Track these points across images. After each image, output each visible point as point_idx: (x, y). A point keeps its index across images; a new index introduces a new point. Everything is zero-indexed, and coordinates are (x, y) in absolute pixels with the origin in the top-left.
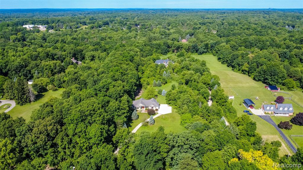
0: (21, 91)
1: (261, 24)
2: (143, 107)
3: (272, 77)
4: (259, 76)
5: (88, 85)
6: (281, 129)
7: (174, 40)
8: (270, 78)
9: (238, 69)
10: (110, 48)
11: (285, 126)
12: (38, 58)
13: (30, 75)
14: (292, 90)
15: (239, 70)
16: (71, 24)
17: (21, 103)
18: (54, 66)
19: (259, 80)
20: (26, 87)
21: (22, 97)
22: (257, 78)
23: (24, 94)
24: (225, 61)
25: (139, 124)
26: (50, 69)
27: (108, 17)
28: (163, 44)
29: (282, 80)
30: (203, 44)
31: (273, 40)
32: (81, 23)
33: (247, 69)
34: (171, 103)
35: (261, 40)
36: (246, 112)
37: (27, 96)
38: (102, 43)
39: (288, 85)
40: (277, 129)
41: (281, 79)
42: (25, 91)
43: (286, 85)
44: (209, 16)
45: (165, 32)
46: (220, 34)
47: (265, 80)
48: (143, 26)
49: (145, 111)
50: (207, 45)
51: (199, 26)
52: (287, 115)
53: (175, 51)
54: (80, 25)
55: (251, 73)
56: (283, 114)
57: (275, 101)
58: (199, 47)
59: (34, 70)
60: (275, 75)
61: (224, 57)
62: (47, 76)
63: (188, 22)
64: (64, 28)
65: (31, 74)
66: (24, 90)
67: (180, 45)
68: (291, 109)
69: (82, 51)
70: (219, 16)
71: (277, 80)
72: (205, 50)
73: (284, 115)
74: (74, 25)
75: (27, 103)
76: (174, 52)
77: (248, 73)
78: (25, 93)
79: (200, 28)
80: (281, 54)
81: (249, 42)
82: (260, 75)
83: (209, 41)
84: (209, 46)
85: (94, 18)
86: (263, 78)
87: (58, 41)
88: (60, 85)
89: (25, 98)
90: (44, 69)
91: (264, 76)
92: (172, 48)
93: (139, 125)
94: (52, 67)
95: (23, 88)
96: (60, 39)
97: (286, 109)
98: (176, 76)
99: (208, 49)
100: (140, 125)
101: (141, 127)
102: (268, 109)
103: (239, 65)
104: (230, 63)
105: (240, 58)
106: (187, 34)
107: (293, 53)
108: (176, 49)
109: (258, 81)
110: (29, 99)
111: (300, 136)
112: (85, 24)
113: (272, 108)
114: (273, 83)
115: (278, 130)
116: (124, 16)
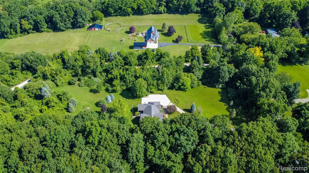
33: (31, 27)
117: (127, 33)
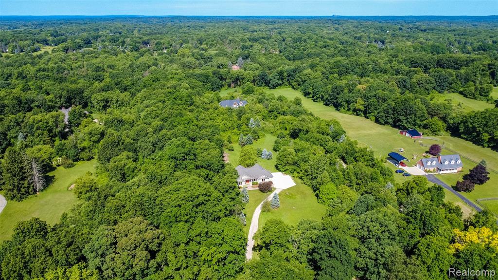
0: (18, 174)
1: (339, 39)
2: (248, 181)
3: (408, 117)
4: (386, 117)
5: (139, 151)
6: (459, 192)
7: (221, 66)
8: (405, 118)
9: (346, 108)
10: (133, 84)
11: (465, 188)
12: (7, 108)
13: (6, 142)
14: (438, 135)
15: (349, 110)
16: (22, 43)
17: (19, 196)
18: (54, 122)
19: (386, 123)
20: (26, 166)
21: (20, 184)
22: (383, 121)
23: (23, 179)
24: (319, 97)
25: (255, 209)
26: (46, 127)
27: (82, 30)
28: (212, 75)
29: (421, 120)
30: (274, 72)
31: (375, 63)
32: (38, 42)
33: (362, 108)
34: (287, 170)
35: (359, 63)
36: (400, 172)
37: (28, 182)
38: (105, 77)
39: (432, 128)
40: (454, 193)
41: (419, 120)
42: (25, 173)
43: (429, 128)
44: (256, 28)
45: (201, 55)
46: (288, 56)
47: (395, 122)
48: (157, 46)
49: (253, 187)
50: (281, 73)
51: (250, 43)
52: (456, 171)
53: (232, 85)
54: (37, 45)
55: (370, 113)
56: (450, 170)
57: (427, 152)
58: (270, 77)
59: (13, 131)
60: (411, 114)
61: (318, 91)
62: (42, 142)
63: (230, 38)
64: (7, 51)
65: (7, 140)
66: (24, 171)
67: (240, 74)
68: (459, 162)
69: (83, 92)
70: (270, 27)
71: (415, 121)
72: (280, 82)
73: (452, 171)
74: (29, 46)
75: (30, 194)
76: (229, 86)
77: (366, 113)
78: (25, 177)
79: (251, 46)
80: (399, 82)
81: (343, 66)
82: (387, 115)
83: (283, 67)
84: (285, 74)
85: (59, 33)
86: (391, 120)
87: (10, 75)
88: (77, 155)
89: (26, 185)
90: (35, 129)
91: (393, 116)
92: (227, 80)
93: (255, 211)
94: (50, 123)
95: (22, 168)
96: (15, 72)
97: (453, 162)
98: (269, 124)
99: (283, 79)
100: (258, 211)
101: (260, 214)
102: (429, 164)
103: (347, 102)
104: (331, 99)
105: (346, 91)
106: (238, 57)
107: (414, 80)
108: (233, 82)
109: (384, 125)
110: (33, 186)
111: (490, 200)
112: (47, 44)
113: (434, 163)
114: (409, 125)
115: (457, 195)
116: (112, 28)
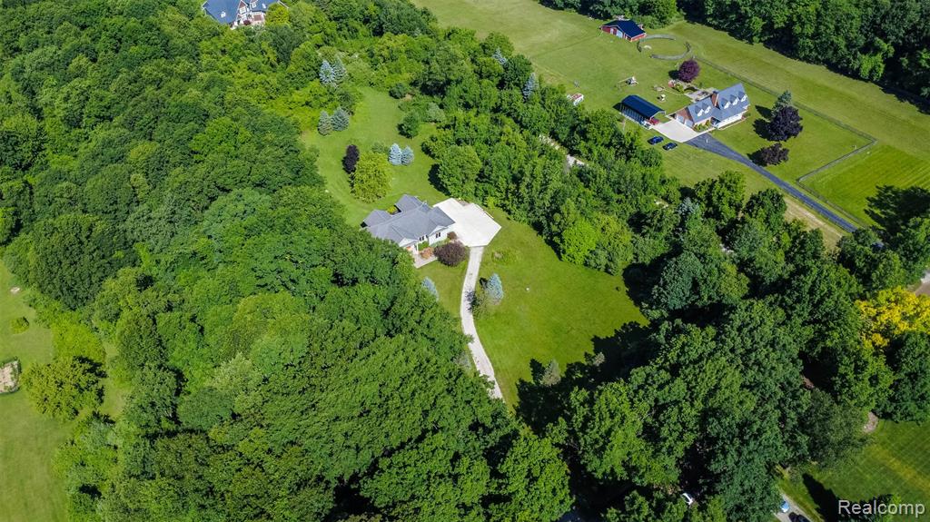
6: (764, 168)
19: (568, 6)
49: (422, 257)
52: (740, 116)
68: (744, 98)
73: (734, 119)
97: (736, 101)
102: (701, 115)
109: (562, 10)
113: (708, 109)
117: (674, 75)
